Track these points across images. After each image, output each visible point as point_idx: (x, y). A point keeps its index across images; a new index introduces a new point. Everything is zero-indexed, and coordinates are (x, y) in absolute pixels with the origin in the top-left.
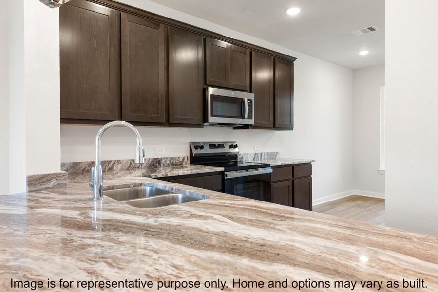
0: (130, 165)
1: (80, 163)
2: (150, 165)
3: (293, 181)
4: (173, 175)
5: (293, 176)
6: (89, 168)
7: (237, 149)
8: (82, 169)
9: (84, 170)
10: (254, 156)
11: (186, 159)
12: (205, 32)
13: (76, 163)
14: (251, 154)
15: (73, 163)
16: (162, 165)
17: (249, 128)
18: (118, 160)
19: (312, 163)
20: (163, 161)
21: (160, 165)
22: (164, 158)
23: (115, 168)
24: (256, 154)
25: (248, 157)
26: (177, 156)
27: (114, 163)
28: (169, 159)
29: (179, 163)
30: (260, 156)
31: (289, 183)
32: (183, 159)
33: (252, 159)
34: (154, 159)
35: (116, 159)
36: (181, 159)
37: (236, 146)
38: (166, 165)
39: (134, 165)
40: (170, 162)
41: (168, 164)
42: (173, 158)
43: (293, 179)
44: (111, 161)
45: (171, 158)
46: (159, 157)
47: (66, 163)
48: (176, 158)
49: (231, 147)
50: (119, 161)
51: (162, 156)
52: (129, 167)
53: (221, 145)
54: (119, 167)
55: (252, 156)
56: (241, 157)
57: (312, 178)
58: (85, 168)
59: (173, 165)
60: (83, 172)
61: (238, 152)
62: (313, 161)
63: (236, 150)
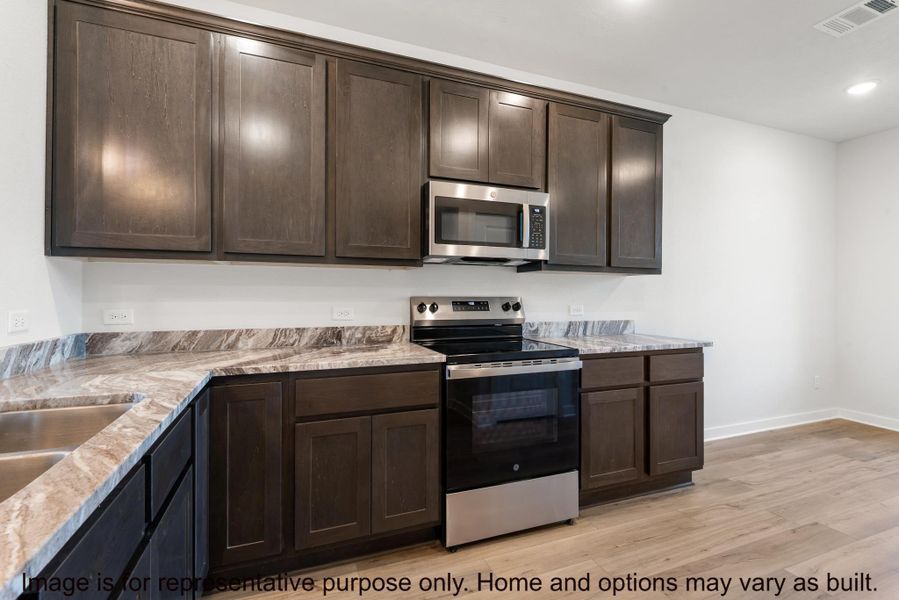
0: (274, 339)
1: (166, 333)
2: (318, 340)
3: (647, 391)
4: (302, 370)
5: (647, 377)
6: (186, 344)
7: (519, 312)
8: (172, 345)
9: (175, 347)
10: (566, 328)
11: (400, 330)
12: (428, 68)
13: (159, 333)
14: (558, 324)
15: (154, 333)
16: (344, 342)
17: (540, 269)
18: (247, 330)
19: (705, 349)
20: (347, 334)
21: (340, 340)
22: (349, 328)
23: (240, 344)
24: (570, 324)
25: (552, 329)
26: (380, 324)
27: (240, 334)
28: (360, 330)
29: (384, 339)
30: (581, 329)
31: (635, 394)
32: (394, 331)
33: (561, 334)
34: (328, 329)
35: (244, 326)
36: (389, 331)
37: (517, 307)
38: (353, 341)
39: (282, 339)
40: (364, 337)
41: (359, 341)
42: (370, 328)
43: (647, 384)
44: (233, 331)
45: (366, 329)
46: (339, 324)
47: (140, 333)
48: (377, 327)
49: (506, 307)
50: (249, 332)
51: (346, 324)
52: (272, 343)
53: (482, 305)
54: (251, 342)
55: (561, 327)
56: (534, 329)
57: (703, 384)
58: (177, 344)
59: (370, 341)
60: (173, 349)
61: (524, 320)
62: (706, 345)
63: (519, 315)
